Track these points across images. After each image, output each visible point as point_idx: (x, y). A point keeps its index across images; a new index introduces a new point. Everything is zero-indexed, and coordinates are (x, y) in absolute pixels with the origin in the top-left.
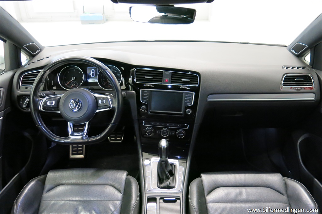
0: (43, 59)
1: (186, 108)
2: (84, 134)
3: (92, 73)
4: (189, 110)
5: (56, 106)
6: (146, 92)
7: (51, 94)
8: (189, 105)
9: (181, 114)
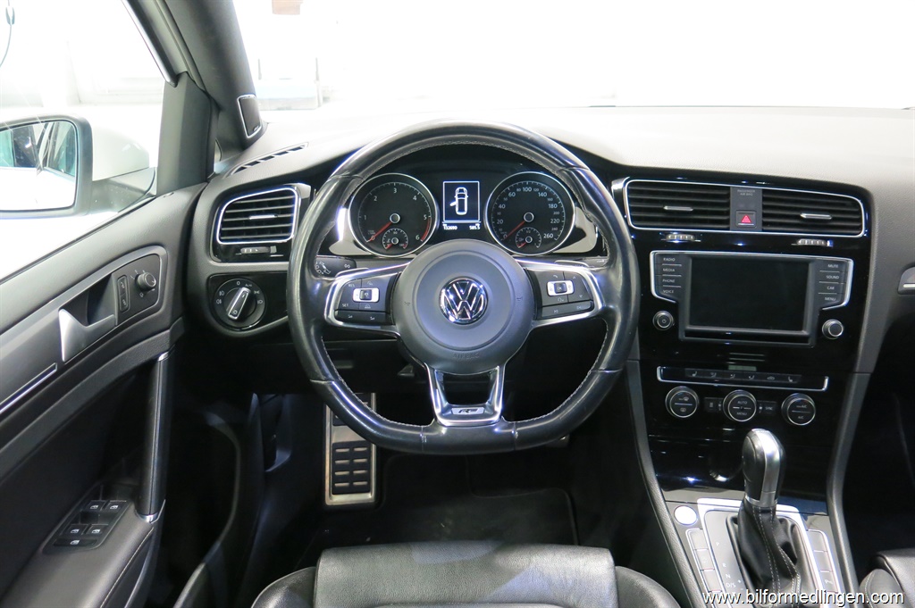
0: (285, 152)
1: (825, 315)
2: (495, 413)
3: (457, 199)
4: (832, 322)
5: (382, 307)
6: (673, 260)
7: (346, 266)
8: (831, 303)
9: (804, 339)
